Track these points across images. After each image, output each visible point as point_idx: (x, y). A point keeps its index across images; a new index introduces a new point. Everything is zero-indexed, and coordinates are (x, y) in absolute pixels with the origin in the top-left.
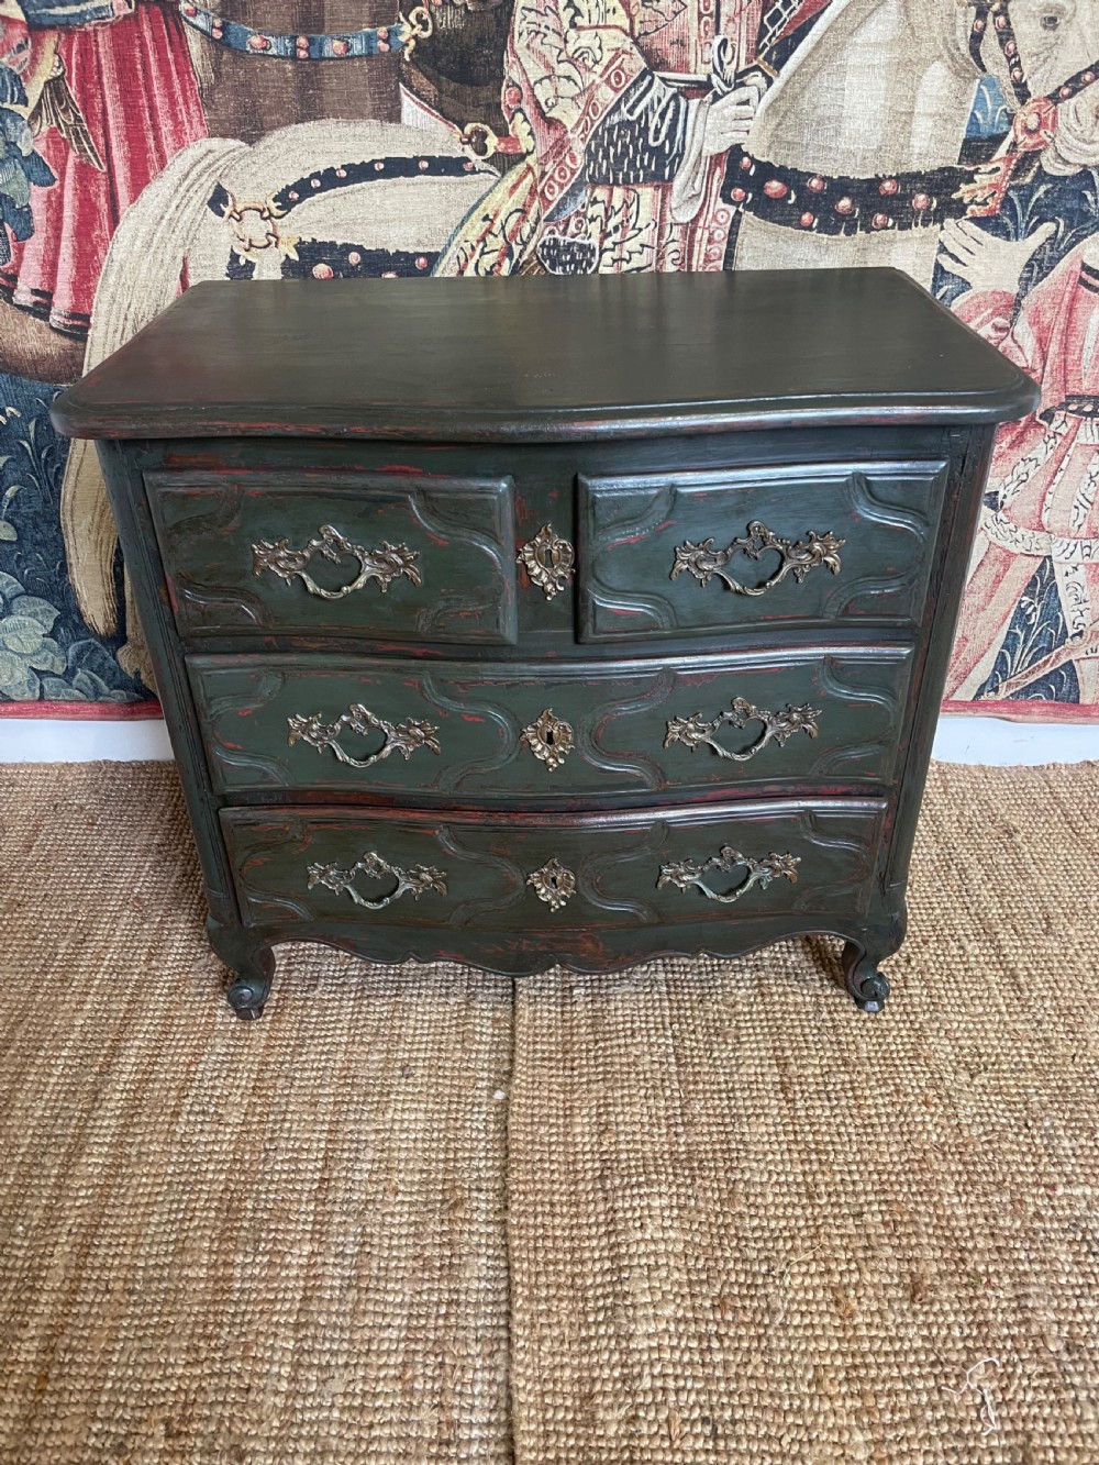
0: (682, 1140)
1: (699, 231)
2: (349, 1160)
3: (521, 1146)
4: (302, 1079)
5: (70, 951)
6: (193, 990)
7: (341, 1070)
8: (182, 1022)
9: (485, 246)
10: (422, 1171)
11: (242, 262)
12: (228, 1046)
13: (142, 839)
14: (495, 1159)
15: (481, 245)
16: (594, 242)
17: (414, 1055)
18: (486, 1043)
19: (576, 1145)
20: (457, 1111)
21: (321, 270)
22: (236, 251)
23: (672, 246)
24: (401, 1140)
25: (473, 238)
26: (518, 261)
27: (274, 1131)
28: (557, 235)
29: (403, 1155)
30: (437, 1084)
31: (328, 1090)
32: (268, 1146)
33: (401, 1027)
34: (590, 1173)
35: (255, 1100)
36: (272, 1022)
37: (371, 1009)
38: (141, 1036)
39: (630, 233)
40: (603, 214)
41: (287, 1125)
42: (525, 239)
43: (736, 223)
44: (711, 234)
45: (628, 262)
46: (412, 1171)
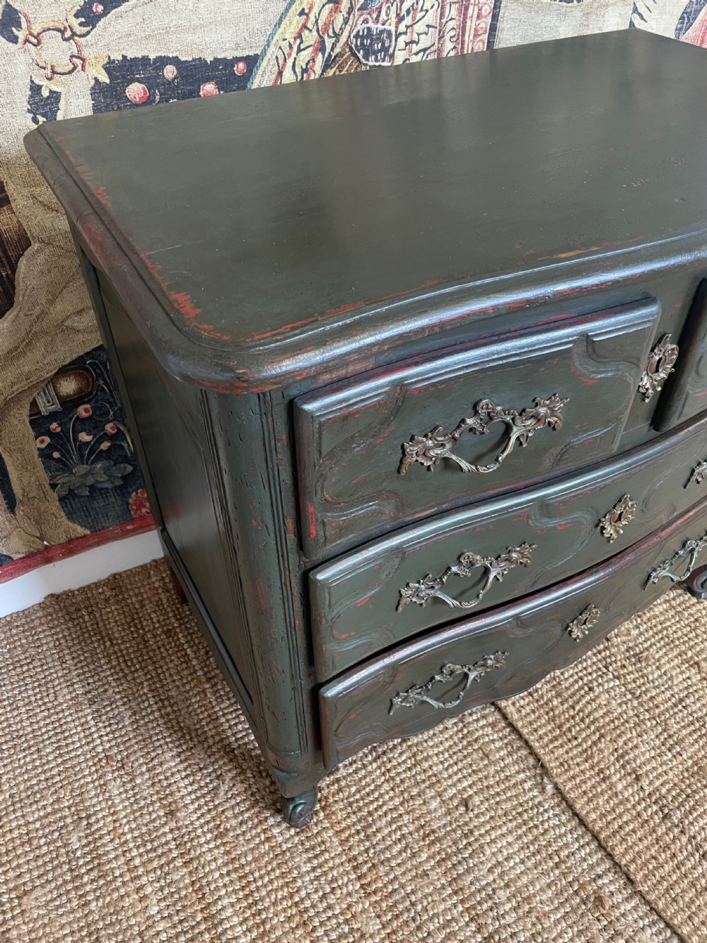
0: (685, 756)
1: (471, 8)
2: (491, 909)
3: (600, 824)
4: (394, 857)
5: (84, 841)
6: (234, 822)
7: (418, 830)
8: (250, 858)
9: (302, 42)
10: (549, 886)
11: (45, 93)
12: (309, 860)
13: (64, 695)
14: (588, 844)
15: (298, 41)
16: (392, 27)
17: (460, 787)
18: (501, 748)
19: (628, 800)
20: (531, 819)
21: (135, 91)
22: (37, 82)
23: (452, 24)
24: (513, 868)
25: (290, 36)
26: (330, 55)
27: (414, 919)
29: (525, 880)
30: (497, 803)
31: (424, 856)
32: (420, 935)
33: (431, 767)
34: (656, 817)
35: (374, 898)
36: (327, 816)
37: (395, 762)
38: (223, 892)
39: (420, 15)
41: (419, 907)
42: (337, 31)
44: (480, 10)
45: (417, 43)
46: (542, 890)
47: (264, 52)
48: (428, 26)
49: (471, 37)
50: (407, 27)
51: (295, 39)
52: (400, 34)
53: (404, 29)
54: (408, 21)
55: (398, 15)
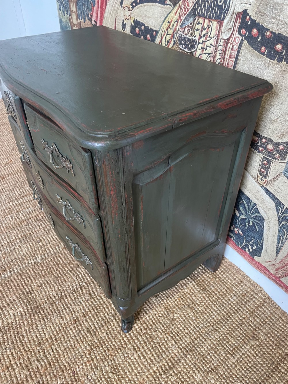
1: (229, 44)
2: (9, 246)
4: (29, 226)
7: (35, 231)
10: (12, 260)
11: (124, 23)
12: (32, 211)
15: (167, 31)
16: (197, 39)
17: (45, 240)
19: (32, 283)
20: (32, 256)
21: (137, 30)
22: (123, 19)
23: (220, 48)
24: (19, 251)
25: (165, 28)
27: (12, 230)
28: (182, 33)
29: (15, 254)
30: (39, 248)
39: (208, 39)
40: (201, 29)
42: (177, 32)
43: (241, 44)
44: (233, 46)
45: (206, 50)
47: (159, 30)
48: (211, 45)
49: (228, 57)
50: (203, 41)
51: (166, 30)
52: (200, 43)
53: (202, 42)
54: (203, 39)
55: (200, 35)
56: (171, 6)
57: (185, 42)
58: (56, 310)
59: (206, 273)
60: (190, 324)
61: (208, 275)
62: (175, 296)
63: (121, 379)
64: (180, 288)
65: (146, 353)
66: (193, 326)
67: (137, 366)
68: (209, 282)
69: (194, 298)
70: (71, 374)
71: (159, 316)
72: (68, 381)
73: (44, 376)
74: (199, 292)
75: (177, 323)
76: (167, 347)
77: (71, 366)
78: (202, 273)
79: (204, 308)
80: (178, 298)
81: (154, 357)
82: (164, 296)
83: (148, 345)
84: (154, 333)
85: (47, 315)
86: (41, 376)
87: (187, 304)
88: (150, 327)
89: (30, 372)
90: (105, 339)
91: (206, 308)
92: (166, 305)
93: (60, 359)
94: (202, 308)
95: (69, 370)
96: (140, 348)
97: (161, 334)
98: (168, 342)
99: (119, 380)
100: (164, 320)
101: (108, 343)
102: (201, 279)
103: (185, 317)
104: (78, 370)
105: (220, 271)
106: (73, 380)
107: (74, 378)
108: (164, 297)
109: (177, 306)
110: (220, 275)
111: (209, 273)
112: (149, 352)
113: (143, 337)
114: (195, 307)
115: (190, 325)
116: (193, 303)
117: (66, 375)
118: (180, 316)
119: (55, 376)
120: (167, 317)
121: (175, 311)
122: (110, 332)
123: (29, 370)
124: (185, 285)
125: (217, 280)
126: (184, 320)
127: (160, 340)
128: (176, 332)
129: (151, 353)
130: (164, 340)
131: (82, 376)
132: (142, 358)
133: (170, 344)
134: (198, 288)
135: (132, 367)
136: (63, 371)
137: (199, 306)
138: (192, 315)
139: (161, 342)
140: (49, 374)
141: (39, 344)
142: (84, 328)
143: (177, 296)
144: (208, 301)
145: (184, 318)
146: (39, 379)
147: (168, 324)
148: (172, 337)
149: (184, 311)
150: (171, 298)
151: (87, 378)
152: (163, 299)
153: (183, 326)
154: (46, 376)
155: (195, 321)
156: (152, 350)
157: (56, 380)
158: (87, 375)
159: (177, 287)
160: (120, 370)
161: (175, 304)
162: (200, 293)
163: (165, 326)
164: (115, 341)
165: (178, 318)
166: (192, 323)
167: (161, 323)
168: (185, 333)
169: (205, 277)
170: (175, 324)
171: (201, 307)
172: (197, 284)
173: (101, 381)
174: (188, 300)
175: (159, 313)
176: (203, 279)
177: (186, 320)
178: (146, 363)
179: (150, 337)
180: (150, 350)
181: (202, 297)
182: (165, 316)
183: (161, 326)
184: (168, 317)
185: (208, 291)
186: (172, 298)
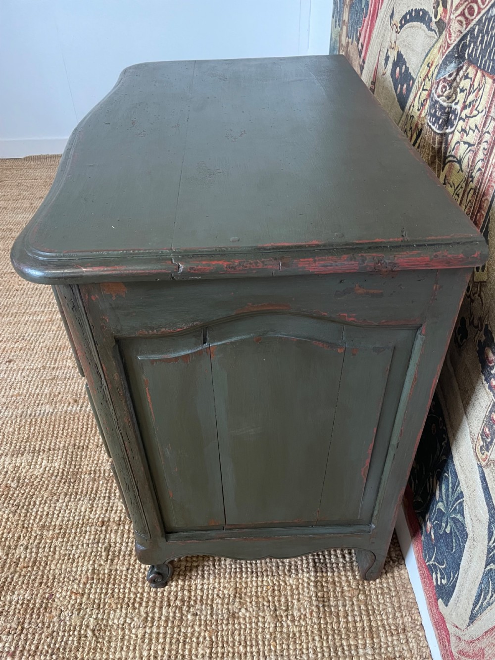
11: (388, 54)
15: (424, 83)
21: (398, 71)
23: (487, 137)
45: (467, 135)
47: (416, 79)
48: (476, 126)
49: (494, 161)
50: (466, 116)
51: (423, 80)
52: (461, 118)
53: (464, 117)
56: (436, 33)
57: (435, 112)
58: (94, 492)
59: (349, 574)
60: (257, 641)
61: (351, 578)
62: (265, 578)
63: (98, 650)
64: (284, 570)
65: (157, 639)
66: (259, 649)
67: (131, 648)
68: (342, 592)
69: (295, 602)
70: (47, 596)
71: (218, 595)
72: (37, 601)
73: (17, 575)
74: (310, 597)
75: (236, 626)
76: (193, 652)
77: (55, 584)
78: (342, 569)
79: (300, 632)
80: (269, 585)
81: (164, 653)
82: (249, 566)
83: (168, 628)
84: (189, 617)
85: (79, 493)
86: (15, 571)
87: (275, 606)
88: (192, 603)
89: (8, 558)
90: (120, 576)
91: (303, 634)
92: (241, 583)
93: (50, 565)
94: (296, 630)
95: (48, 587)
96: (155, 624)
97: (200, 625)
98: (200, 645)
99: (94, 649)
100: (220, 606)
101: (119, 585)
102: (333, 576)
103: (257, 624)
104: (58, 595)
105: (378, 586)
106: (44, 605)
107: (47, 604)
108: (247, 568)
109: (257, 597)
110: (373, 592)
111: (354, 576)
112: (162, 641)
113: (170, 610)
114: (284, 619)
115: (254, 644)
116: (287, 610)
117: (41, 591)
118: (250, 618)
119: (28, 583)
120: (228, 604)
121: (248, 604)
122: (133, 570)
123: (7, 555)
124: (297, 570)
125: (361, 597)
126: (251, 629)
127: (192, 633)
128: (225, 639)
129: (164, 643)
130: (198, 638)
131: (56, 608)
132: (147, 641)
133: (201, 651)
134: (313, 589)
135: (123, 644)
136: (41, 583)
137: (293, 621)
138: (271, 629)
139: (191, 638)
140: (25, 576)
141: (43, 526)
142: (107, 541)
143: (269, 580)
144: (315, 623)
145: (254, 625)
146: (9, 574)
147: (222, 618)
148: (213, 642)
149: (261, 614)
150: (257, 577)
151: (60, 616)
152: (244, 569)
153: (243, 638)
154: (20, 575)
155: (266, 643)
156: (168, 640)
157: (26, 590)
158: (62, 611)
159: (281, 564)
160: (107, 636)
161: (256, 592)
162: (310, 602)
163: (214, 617)
164: (130, 589)
165: (245, 619)
166: (260, 643)
167: (212, 608)
168: (236, 650)
169: (343, 578)
170: (234, 624)
171: (296, 626)
172: (316, 582)
173: (71, 633)
174: (283, 600)
175: (222, 589)
176: (337, 579)
177: (253, 631)
178: (145, 653)
179: (182, 618)
180: (165, 638)
181: (307, 610)
182: (226, 600)
183: (209, 612)
184: (230, 607)
185: (329, 606)
186: (260, 579)
